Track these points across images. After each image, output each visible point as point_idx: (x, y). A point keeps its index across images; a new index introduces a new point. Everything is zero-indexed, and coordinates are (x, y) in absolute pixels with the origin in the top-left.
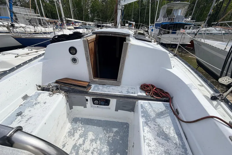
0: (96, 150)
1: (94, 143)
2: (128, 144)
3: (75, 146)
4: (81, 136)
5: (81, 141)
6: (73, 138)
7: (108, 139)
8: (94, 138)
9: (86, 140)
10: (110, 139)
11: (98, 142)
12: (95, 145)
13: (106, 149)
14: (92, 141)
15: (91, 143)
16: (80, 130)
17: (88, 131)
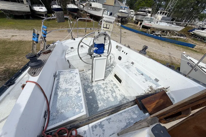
0: (103, 95)
1: (107, 97)
2: (87, 105)
3: (115, 92)
4: (116, 96)
5: (114, 95)
6: (119, 94)
7: (100, 102)
8: (109, 99)
9: (112, 96)
10: (100, 103)
11: (105, 98)
12: (106, 96)
13: (99, 97)
14: (109, 97)
15: (108, 96)
16: (120, 99)
17: (115, 100)
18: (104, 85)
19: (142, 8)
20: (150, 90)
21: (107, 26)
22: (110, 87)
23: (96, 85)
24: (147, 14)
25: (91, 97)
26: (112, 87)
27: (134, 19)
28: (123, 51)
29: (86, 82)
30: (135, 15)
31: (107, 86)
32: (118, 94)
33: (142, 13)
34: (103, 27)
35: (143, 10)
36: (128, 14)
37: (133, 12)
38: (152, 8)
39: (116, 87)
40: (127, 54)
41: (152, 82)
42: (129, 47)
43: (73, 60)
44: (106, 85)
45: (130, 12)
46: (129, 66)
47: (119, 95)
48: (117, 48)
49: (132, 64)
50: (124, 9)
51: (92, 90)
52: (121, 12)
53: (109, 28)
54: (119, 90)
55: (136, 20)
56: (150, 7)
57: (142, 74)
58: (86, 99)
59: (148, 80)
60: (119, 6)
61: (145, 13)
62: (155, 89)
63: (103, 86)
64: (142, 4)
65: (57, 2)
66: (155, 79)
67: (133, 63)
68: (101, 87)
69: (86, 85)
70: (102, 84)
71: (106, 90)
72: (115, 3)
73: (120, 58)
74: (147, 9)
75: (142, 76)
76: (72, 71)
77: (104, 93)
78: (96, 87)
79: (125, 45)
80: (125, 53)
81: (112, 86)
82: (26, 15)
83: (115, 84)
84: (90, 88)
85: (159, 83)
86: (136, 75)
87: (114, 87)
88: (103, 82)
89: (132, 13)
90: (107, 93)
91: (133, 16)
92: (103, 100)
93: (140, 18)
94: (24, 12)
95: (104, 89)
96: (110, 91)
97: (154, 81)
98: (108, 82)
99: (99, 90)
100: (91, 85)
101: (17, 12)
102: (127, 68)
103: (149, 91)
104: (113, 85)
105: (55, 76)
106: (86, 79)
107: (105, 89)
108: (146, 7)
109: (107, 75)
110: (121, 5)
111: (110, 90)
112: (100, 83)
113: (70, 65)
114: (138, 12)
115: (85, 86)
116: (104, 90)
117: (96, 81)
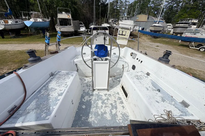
0: (100, 108)
1: (103, 112)
3: (116, 108)
4: (116, 114)
5: (114, 111)
6: (121, 112)
7: (92, 116)
8: (104, 115)
9: (110, 113)
11: (100, 113)
12: (102, 110)
13: (93, 109)
14: (105, 113)
15: (105, 111)
16: (120, 119)
17: (112, 119)
18: (105, 96)
19: (182, 20)
20: (166, 117)
21: (123, 32)
22: (113, 100)
23: (97, 94)
24: (191, 26)
25: (84, 107)
26: (115, 102)
27: (172, 33)
28: (137, 59)
29: (87, 88)
30: (172, 29)
31: (110, 98)
32: (119, 112)
33: (183, 25)
34: (119, 34)
35: (184, 22)
36: (163, 28)
37: (171, 25)
38: (199, 19)
39: (121, 102)
40: (142, 62)
41: (174, 105)
42: (146, 54)
43: (81, 64)
44: (108, 97)
45: (166, 25)
46: (141, 76)
47: (121, 114)
48: (132, 55)
49: (146, 75)
50: (159, 23)
51: (89, 99)
52: (155, 26)
53: (125, 35)
54: (123, 107)
55: (174, 33)
56: (196, 18)
57: (159, 91)
58: (77, 108)
59: (167, 101)
60: (153, 21)
61: (187, 25)
62: (177, 119)
63: (104, 98)
64: (183, 17)
65: (94, 23)
66: (181, 101)
67: (148, 74)
68: (101, 98)
69: (86, 92)
70: (103, 95)
71: (106, 103)
72: (148, 19)
73: (134, 67)
74: (190, 21)
75: (157, 92)
76: (69, 73)
77: (102, 106)
78: (95, 96)
79: (141, 52)
80: (139, 60)
81: (115, 100)
83: (121, 98)
84: (88, 96)
85: (188, 109)
86: (148, 89)
87: (118, 102)
88: (106, 92)
89: (169, 27)
90: (105, 107)
91: (170, 29)
92: (97, 114)
93: (178, 30)
94: (70, 32)
95: (104, 100)
96: (110, 106)
97: (180, 104)
98: (112, 93)
99: (97, 101)
100: (91, 93)
101: (66, 32)
102: (138, 79)
103: (162, 118)
104: (117, 99)
105: (52, 75)
106: (89, 85)
107: (106, 101)
108: (188, 19)
109: (114, 86)
110: (155, 19)
111: (111, 104)
112: (102, 93)
113: (78, 69)
114: (176, 25)
115: (84, 92)
116: (103, 103)
117: (98, 90)
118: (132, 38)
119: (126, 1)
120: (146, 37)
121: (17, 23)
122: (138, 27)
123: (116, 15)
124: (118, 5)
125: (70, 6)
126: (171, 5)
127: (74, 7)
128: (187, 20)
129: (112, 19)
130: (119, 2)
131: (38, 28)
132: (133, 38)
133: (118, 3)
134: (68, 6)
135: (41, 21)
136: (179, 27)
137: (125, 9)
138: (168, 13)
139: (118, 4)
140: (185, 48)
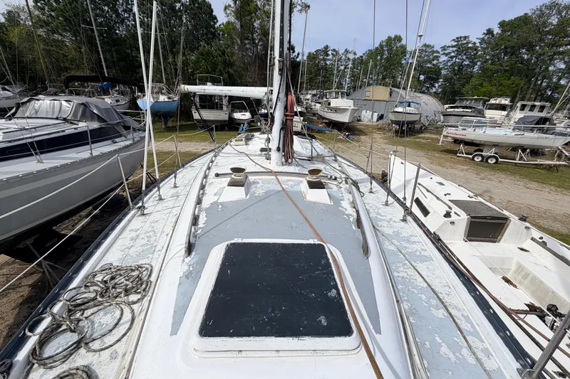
19: (463, 100)
35: (465, 103)
50: (409, 106)
61: (470, 110)
64: (483, 90)
72: (391, 95)
82: (221, 126)
93: (452, 121)
108: (476, 97)
118: (348, 136)
119: (347, 51)
120: (384, 134)
121: (119, 103)
122: (371, 113)
123: (324, 82)
124: (329, 60)
125: (220, 70)
126: (455, 62)
127: (228, 72)
128: (472, 100)
129: (314, 92)
130: (330, 53)
131: (159, 112)
132: (350, 136)
133: (328, 55)
134: (217, 70)
135: (166, 100)
136: (450, 115)
137: (345, 68)
138: (451, 79)
139: (329, 58)
140: (449, 156)
